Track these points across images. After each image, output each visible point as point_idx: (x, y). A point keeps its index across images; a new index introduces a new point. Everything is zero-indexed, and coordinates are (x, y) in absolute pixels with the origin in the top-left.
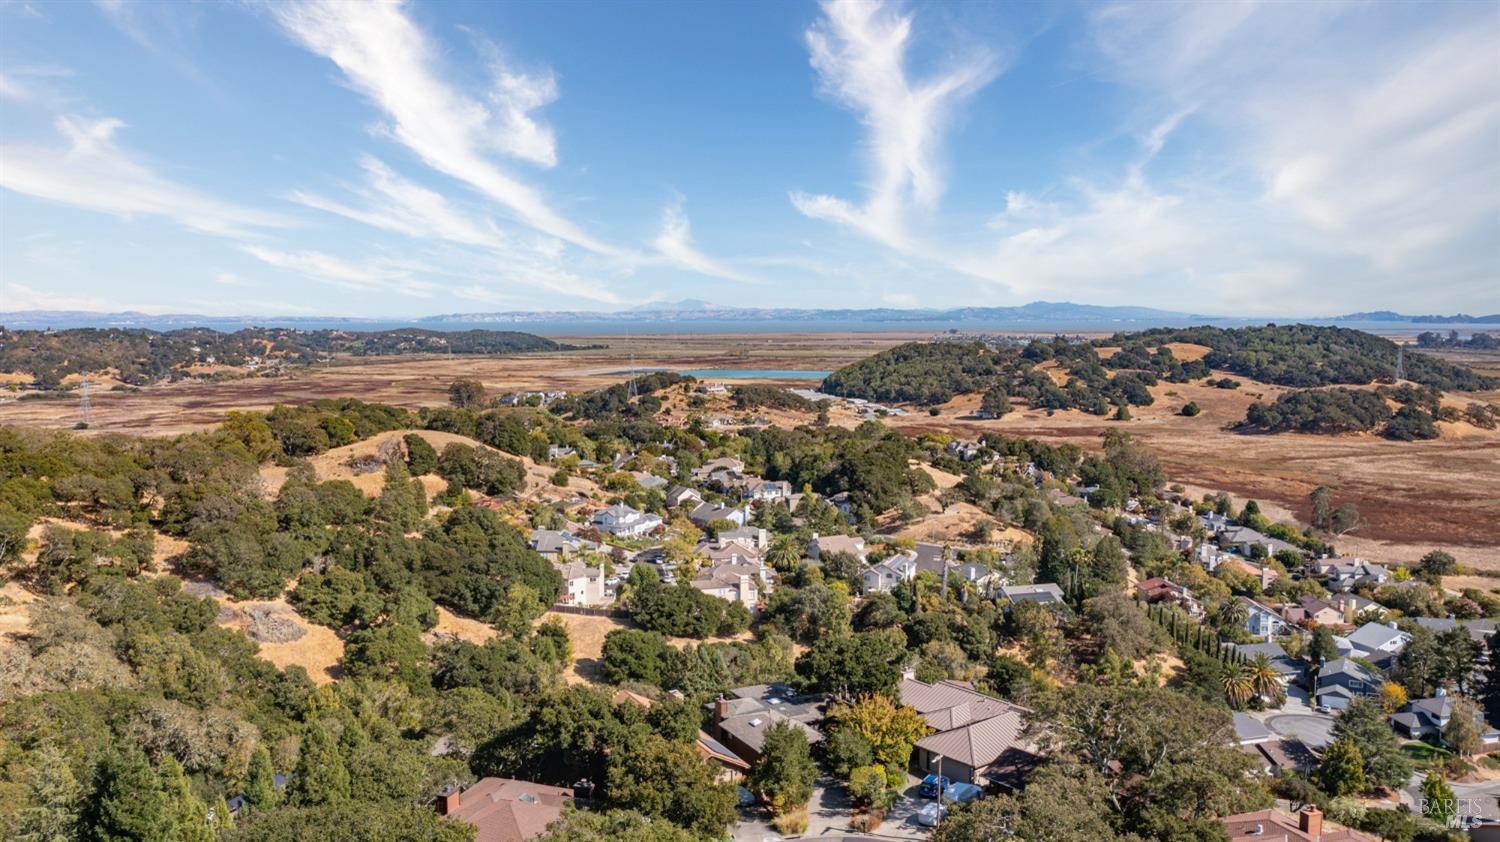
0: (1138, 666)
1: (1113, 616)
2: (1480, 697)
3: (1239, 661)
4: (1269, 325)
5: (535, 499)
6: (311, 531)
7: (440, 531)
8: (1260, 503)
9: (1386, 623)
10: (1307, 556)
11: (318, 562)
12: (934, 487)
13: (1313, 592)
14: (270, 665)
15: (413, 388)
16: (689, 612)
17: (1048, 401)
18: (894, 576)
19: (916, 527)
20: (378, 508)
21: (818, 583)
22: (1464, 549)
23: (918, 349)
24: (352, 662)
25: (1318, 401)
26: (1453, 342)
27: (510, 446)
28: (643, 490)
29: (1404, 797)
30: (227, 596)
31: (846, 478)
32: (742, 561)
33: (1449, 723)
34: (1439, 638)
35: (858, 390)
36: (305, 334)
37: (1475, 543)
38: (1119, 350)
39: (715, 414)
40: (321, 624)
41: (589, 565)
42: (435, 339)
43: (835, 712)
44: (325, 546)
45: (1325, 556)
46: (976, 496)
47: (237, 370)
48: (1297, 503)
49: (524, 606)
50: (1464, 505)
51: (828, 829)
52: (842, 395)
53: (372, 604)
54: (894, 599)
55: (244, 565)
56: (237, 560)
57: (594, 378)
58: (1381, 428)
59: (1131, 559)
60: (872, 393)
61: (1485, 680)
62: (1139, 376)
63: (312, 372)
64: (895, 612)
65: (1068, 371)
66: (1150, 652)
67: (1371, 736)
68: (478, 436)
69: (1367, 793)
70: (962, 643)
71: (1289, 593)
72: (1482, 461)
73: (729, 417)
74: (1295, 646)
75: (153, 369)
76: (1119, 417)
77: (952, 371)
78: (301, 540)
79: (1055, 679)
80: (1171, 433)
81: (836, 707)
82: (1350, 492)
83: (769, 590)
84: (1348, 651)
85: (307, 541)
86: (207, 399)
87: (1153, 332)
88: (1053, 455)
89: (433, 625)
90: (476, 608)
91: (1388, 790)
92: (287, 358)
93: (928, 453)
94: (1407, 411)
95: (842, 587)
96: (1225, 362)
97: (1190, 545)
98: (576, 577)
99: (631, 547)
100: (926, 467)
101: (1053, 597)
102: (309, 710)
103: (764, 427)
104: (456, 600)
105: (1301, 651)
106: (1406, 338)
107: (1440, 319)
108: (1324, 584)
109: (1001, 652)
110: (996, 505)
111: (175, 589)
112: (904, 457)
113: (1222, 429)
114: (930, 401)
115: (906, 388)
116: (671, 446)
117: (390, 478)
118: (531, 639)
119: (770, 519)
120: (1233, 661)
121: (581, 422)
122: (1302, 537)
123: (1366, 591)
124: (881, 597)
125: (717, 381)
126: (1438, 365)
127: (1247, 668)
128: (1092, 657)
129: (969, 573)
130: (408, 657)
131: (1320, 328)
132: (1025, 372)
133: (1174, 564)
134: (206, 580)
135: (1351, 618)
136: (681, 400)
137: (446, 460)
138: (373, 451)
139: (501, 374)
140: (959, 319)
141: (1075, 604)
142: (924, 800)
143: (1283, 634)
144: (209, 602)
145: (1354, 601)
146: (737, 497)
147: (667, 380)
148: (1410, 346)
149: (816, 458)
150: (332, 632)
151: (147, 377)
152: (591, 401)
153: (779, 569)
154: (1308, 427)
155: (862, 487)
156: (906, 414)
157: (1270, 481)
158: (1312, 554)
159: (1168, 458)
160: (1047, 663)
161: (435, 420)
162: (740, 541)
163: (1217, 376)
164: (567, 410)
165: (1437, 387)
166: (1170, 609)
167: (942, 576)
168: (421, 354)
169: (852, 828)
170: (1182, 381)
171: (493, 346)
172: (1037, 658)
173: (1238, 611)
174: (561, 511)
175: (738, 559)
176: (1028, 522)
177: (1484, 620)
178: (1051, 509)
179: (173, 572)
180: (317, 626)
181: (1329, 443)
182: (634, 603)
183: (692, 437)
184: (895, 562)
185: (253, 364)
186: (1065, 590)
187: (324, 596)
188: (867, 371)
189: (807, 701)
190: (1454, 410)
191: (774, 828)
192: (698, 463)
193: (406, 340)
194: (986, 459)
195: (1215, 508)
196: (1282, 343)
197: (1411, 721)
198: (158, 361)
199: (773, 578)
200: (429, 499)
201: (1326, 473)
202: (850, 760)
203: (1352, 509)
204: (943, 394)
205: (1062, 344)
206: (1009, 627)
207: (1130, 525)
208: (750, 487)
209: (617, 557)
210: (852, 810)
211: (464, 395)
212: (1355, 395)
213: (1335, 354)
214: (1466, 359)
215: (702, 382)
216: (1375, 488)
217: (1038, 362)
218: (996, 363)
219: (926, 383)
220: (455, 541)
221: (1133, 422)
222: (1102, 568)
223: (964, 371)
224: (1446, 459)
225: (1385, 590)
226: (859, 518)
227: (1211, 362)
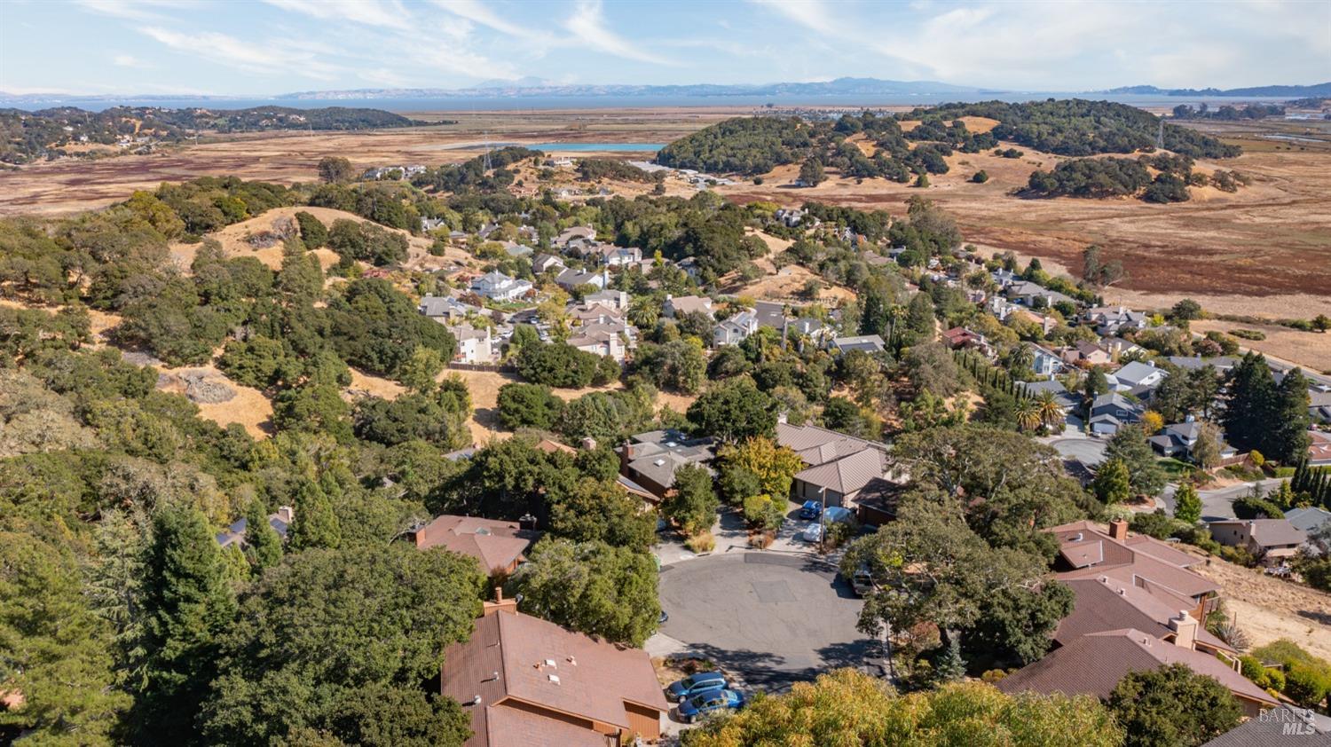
0: (948, 403)
1: (927, 362)
2: (1220, 421)
3: (1029, 397)
4: (1049, 100)
5: (418, 268)
6: (229, 304)
7: (344, 300)
8: (1042, 260)
9: (1145, 362)
10: (1080, 305)
11: (239, 331)
12: (768, 251)
13: (1086, 337)
14: (214, 423)
15: (281, 163)
16: (567, 366)
17: (858, 171)
18: (740, 331)
19: (754, 287)
20: (285, 281)
21: (675, 339)
22: (1207, 298)
23: (742, 123)
24: (282, 418)
25: (1090, 169)
26: (1203, 114)
27: (389, 220)
28: (511, 258)
29: (1159, 503)
30: (162, 363)
31: (691, 245)
32: (608, 320)
33: (1197, 443)
34: (1191, 375)
35: (690, 161)
36: (170, 113)
37: (1216, 292)
38: (919, 123)
39: (563, 185)
40: (249, 386)
41: (476, 327)
42: (294, 116)
43: (724, 452)
44: (244, 317)
45: (1095, 305)
46: (804, 258)
47: (110, 148)
48: (1071, 259)
49: (428, 366)
50: (1208, 259)
51: (731, 547)
52: (675, 166)
53: (293, 368)
54: (742, 351)
55: (175, 336)
56: (168, 332)
57: (449, 152)
58: (1141, 193)
59: (937, 312)
60: (701, 164)
61: (1225, 407)
62: (936, 147)
63: (182, 149)
64: (744, 362)
65: (875, 142)
66: (957, 391)
67: (1136, 455)
68: (358, 211)
69: (1130, 501)
70: (801, 387)
71: (1066, 338)
72: (1224, 221)
73: (576, 187)
74: (1072, 382)
75: (31, 147)
76: (919, 184)
77: (773, 144)
78: (222, 313)
79: (880, 414)
80: (964, 198)
81: (725, 448)
82: (1115, 249)
83: (633, 345)
84: (1115, 385)
85: (228, 313)
86: (87, 176)
87: (949, 106)
88: (866, 220)
89: (348, 385)
90: (382, 367)
91: (1146, 498)
92: (156, 136)
93: (759, 220)
94: (1164, 177)
95: (696, 341)
96: (1011, 134)
97: (983, 299)
98: (466, 338)
99: (507, 310)
100: (759, 233)
101: (876, 347)
102: (252, 460)
103: (608, 198)
104: (364, 361)
105: (1076, 387)
106: (1163, 111)
107: (1192, 93)
108: (1095, 329)
109: (834, 394)
110: (822, 266)
111: (116, 359)
112: (740, 225)
113: (1007, 194)
114: (754, 172)
115: (731, 159)
116: (528, 216)
117: (288, 253)
118: (435, 393)
119: (627, 282)
120: (1024, 396)
121: (442, 195)
122: (1076, 290)
123: (1130, 335)
124: (731, 350)
125: (563, 155)
126: (1191, 135)
127: (1036, 402)
128: (908, 396)
129: (804, 327)
130: (332, 412)
131: (1094, 103)
132: (838, 144)
133: (972, 315)
134: (141, 350)
135: (1116, 357)
136: (532, 173)
137: (336, 235)
138: (267, 227)
139: (360, 149)
140: (774, 94)
141: (894, 352)
142: (805, 522)
143: (1062, 372)
144: (149, 370)
145: (1120, 344)
146: (595, 263)
147: (518, 154)
148: (1166, 118)
149: (662, 227)
150: (259, 393)
151: (24, 156)
152: (450, 175)
153: (641, 327)
154: (1080, 192)
155: (707, 252)
156: (732, 184)
157: (1048, 240)
158: (1084, 303)
159: (962, 221)
160: (873, 401)
161: (317, 197)
162: (604, 303)
163: (1004, 146)
164: (428, 184)
165: (1189, 156)
166: (972, 354)
167: (782, 330)
168: (283, 130)
169: (751, 545)
170: (973, 152)
171: (350, 122)
172: (864, 398)
173: (1026, 355)
174: (442, 279)
175: (605, 318)
176: (850, 281)
177: (1223, 358)
178: (870, 269)
179: (109, 343)
180: (245, 388)
181: (1097, 206)
182: (519, 360)
183: (548, 208)
184: (741, 318)
185: (125, 142)
186: (885, 339)
187: (248, 361)
188: (697, 144)
189: (699, 443)
190: (1204, 176)
191: (688, 548)
192: (556, 231)
193: (267, 117)
194: (809, 224)
195: (1002, 265)
196: (1059, 116)
197: (1166, 442)
198: (33, 140)
199: (636, 334)
200: (324, 271)
201: (1096, 233)
202: (743, 491)
203: (1118, 264)
204: (766, 165)
205: (870, 119)
206: (840, 372)
207: (933, 281)
208: (606, 253)
209: (497, 319)
210: (747, 531)
211: (333, 171)
212: (1121, 163)
213: (1105, 126)
214: (1213, 129)
215: (549, 156)
216: (1135, 245)
217: (848, 135)
218: (812, 135)
219: (750, 155)
220: (357, 308)
221: (931, 189)
222: (915, 320)
223: (783, 143)
224: (1194, 219)
225: (1145, 334)
226: (704, 280)
227: (999, 134)
